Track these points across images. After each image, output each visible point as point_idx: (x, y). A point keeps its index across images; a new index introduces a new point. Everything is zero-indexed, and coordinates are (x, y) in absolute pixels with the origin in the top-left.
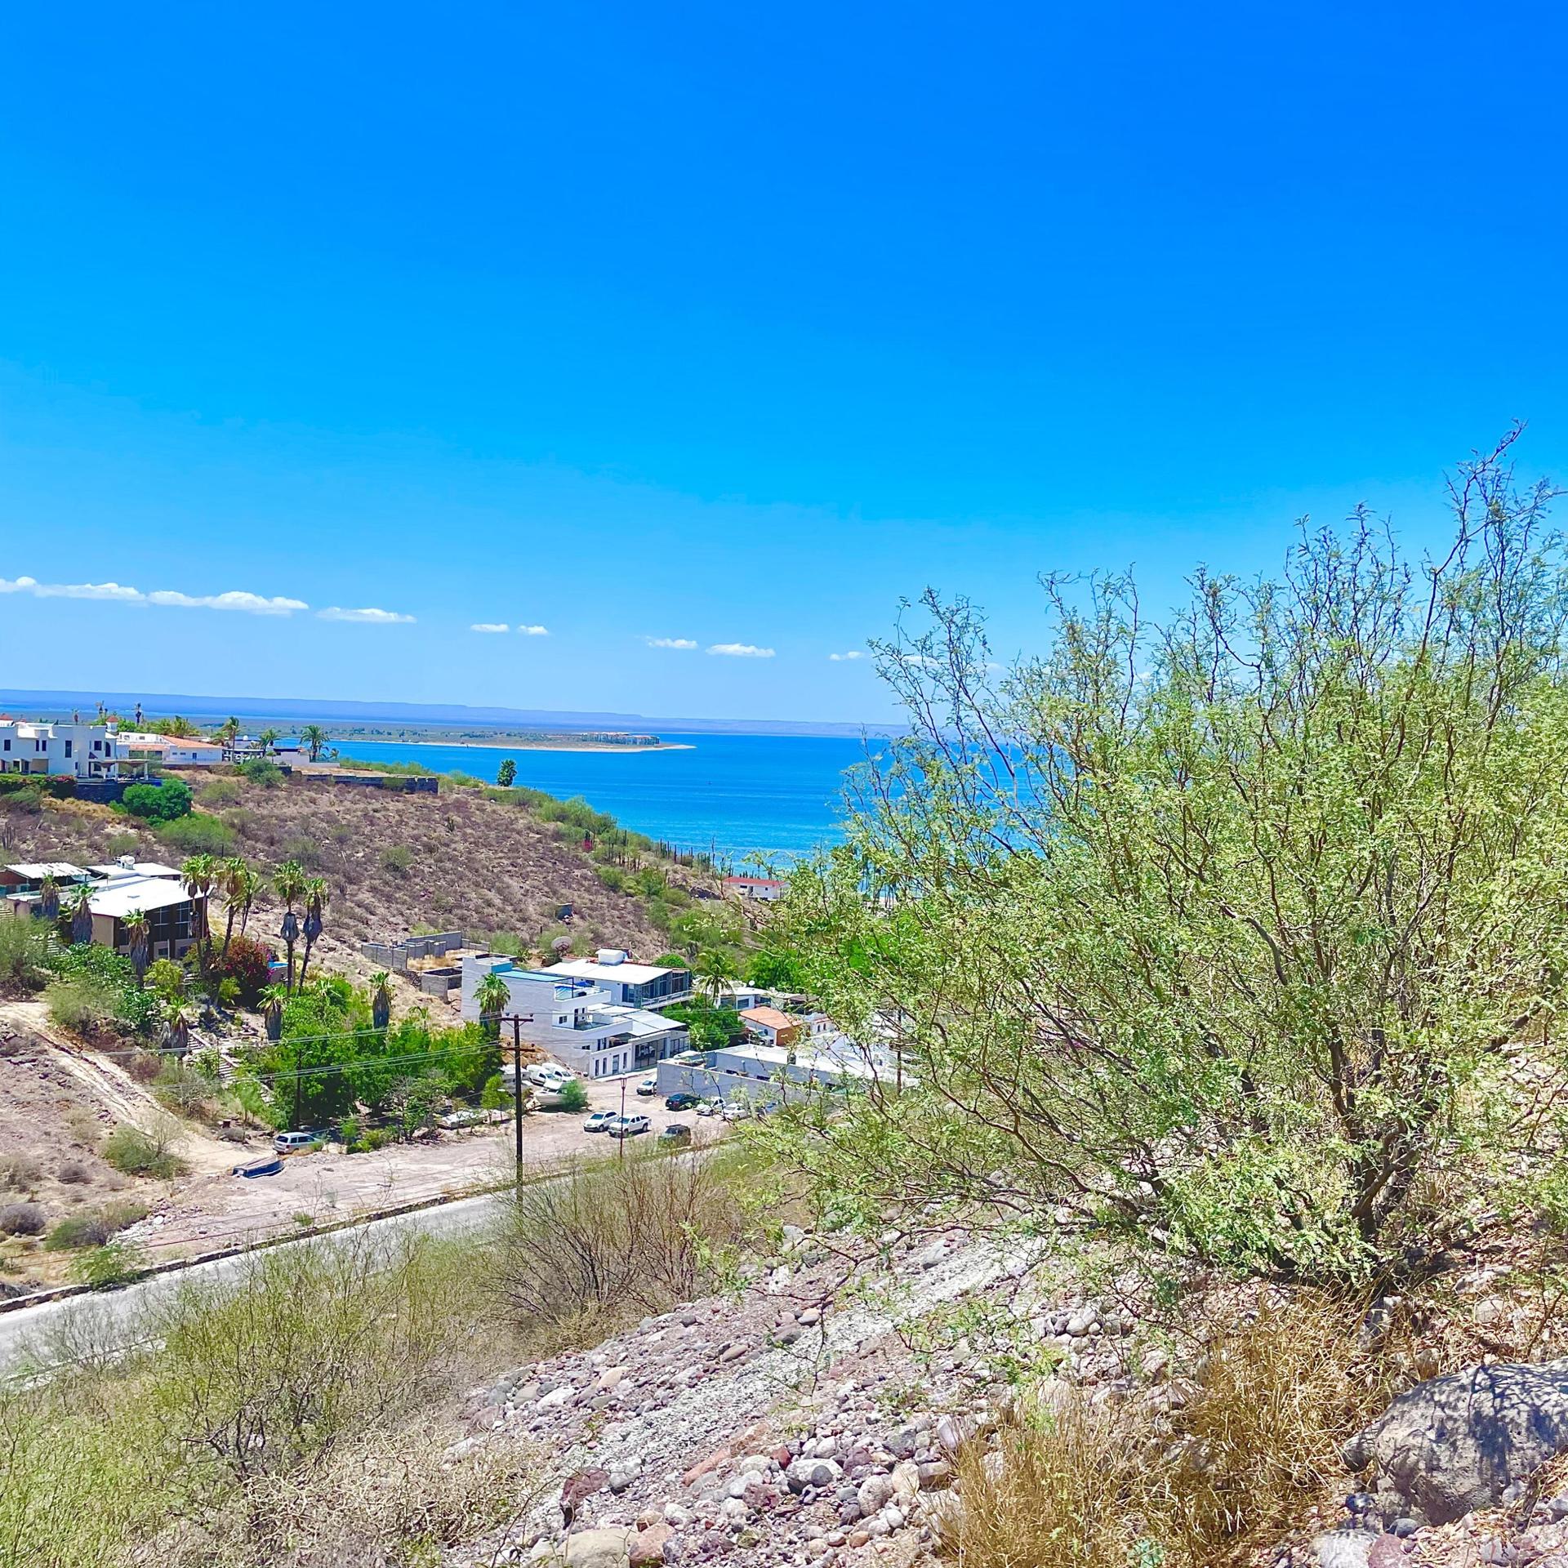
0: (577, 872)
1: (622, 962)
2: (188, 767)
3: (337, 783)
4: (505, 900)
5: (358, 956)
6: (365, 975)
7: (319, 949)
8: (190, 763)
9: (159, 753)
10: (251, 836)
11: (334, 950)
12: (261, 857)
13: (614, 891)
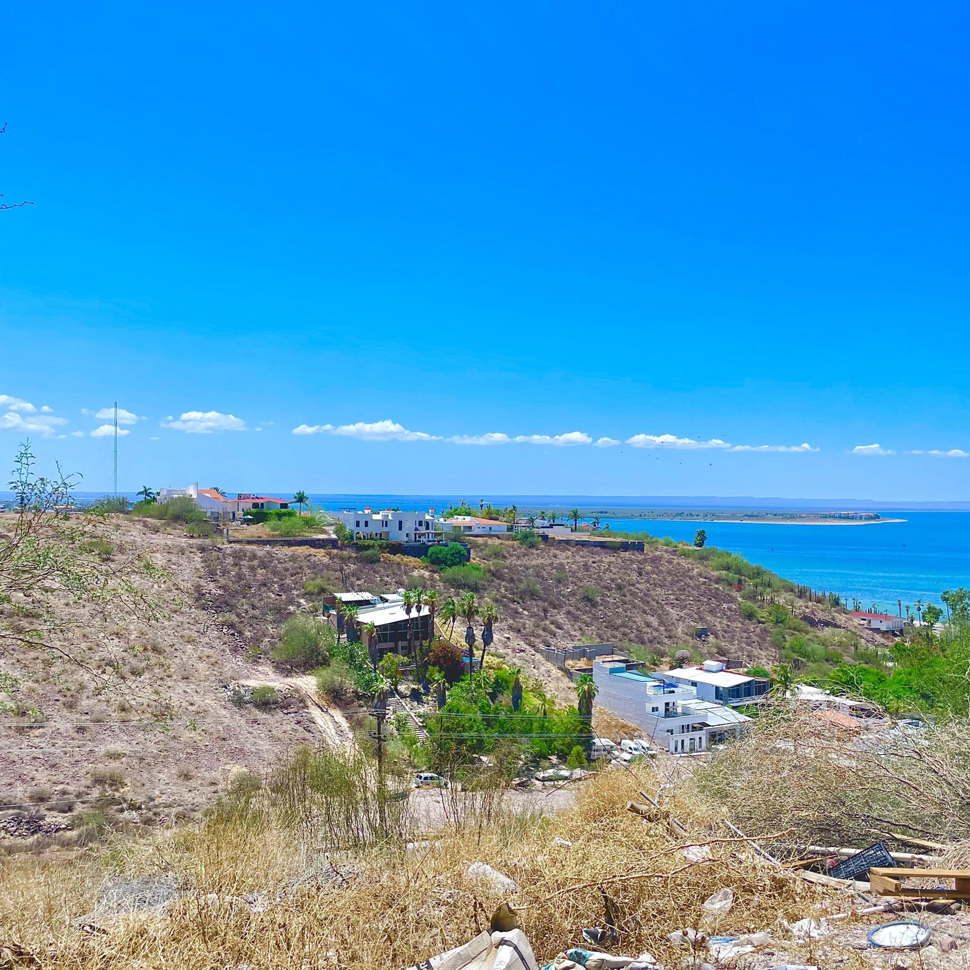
1: (721, 671)
3: (577, 545)
5: (538, 656)
6: (538, 669)
7: (514, 650)
8: (487, 533)
9: (470, 527)
10: (501, 577)
11: (524, 651)
12: (503, 590)
13: (750, 619)
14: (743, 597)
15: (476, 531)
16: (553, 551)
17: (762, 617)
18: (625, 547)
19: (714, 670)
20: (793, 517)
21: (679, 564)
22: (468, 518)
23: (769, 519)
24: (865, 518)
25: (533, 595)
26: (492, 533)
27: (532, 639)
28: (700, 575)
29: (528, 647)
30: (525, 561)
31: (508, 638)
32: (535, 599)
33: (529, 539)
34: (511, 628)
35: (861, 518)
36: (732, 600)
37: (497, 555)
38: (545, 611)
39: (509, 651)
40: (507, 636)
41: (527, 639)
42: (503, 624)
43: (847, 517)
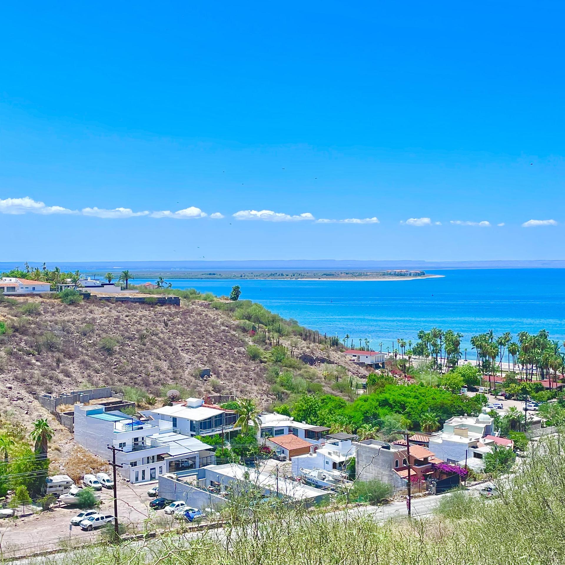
0: (236, 349)
1: (201, 406)
2: (28, 295)
3: (117, 301)
4: (171, 367)
5: (36, 403)
6: (30, 415)
7: (12, 399)
8: (29, 293)
9: (13, 288)
10: (24, 332)
11: (22, 399)
12: (23, 344)
13: (254, 360)
14: (254, 341)
15: (19, 291)
16: (92, 307)
17: (265, 358)
18: (162, 302)
19: (194, 406)
20: (360, 275)
21: (206, 315)
22: (14, 280)
23: (341, 277)
24: (414, 275)
25: (51, 347)
26: (35, 293)
27: (35, 387)
28: (223, 324)
29: (27, 395)
30: (59, 317)
31: (10, 388)
32: (52, 351)
33: (69, 297)
34: (16, 378)
35: (410, 275)
36: (244, 344)
37: (30, 312)
38: (59, 361)
39: (6, 400)
40: (9, 385)
41: (29, 387)
42: (10, 375)
43: (400, 275)
